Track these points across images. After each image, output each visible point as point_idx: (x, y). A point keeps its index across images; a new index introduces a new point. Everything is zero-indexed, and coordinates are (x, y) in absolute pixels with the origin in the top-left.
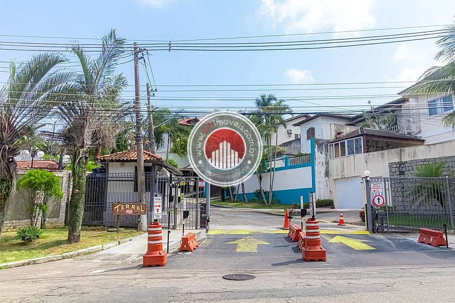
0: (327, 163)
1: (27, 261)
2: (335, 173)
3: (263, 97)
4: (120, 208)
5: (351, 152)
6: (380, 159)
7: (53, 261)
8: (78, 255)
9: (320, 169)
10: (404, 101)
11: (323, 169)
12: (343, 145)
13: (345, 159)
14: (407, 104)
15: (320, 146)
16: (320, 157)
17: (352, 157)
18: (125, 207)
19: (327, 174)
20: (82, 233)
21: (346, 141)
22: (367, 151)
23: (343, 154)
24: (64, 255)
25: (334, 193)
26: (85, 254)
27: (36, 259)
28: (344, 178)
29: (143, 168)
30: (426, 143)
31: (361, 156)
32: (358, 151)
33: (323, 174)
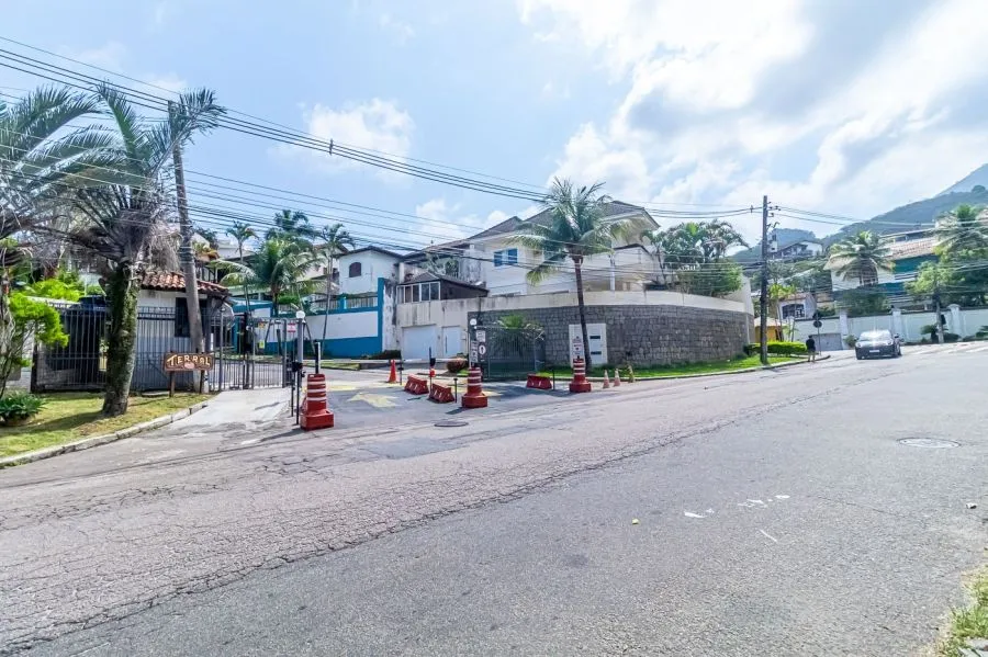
0: (395, 308)
1: (59, 447)
2: (404, 321)
3: (286, 213)
4: (176, 360)
5: (425, 297)
6: (459, 308)
7: (103, 444)
8: (140, 431)
9: (388, 315)
10: (466, 246)
11: (390, 315)
12: (416, 289)
13: (418, 305)
14: (467, 251)
15: (388, 288)
16: (388, 301)
17: (427, 303)
18: (183, 359)
19: (394, 321)
20: (131, 400)
21: (420, 285)
22: (445, 297)
23: (416, 299)
24: (120, 433)
25: (401, 342)
26: (149, 429)
27: (75, 443)
28: (415, 326)
29: (197, 302)
30: (490, 295)
31: (438, 304)
32: (434, 297)
33: (390, 321)
